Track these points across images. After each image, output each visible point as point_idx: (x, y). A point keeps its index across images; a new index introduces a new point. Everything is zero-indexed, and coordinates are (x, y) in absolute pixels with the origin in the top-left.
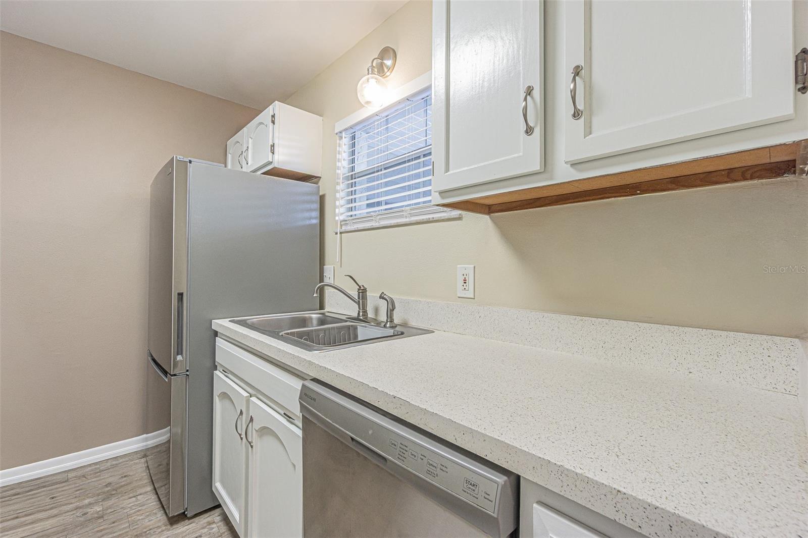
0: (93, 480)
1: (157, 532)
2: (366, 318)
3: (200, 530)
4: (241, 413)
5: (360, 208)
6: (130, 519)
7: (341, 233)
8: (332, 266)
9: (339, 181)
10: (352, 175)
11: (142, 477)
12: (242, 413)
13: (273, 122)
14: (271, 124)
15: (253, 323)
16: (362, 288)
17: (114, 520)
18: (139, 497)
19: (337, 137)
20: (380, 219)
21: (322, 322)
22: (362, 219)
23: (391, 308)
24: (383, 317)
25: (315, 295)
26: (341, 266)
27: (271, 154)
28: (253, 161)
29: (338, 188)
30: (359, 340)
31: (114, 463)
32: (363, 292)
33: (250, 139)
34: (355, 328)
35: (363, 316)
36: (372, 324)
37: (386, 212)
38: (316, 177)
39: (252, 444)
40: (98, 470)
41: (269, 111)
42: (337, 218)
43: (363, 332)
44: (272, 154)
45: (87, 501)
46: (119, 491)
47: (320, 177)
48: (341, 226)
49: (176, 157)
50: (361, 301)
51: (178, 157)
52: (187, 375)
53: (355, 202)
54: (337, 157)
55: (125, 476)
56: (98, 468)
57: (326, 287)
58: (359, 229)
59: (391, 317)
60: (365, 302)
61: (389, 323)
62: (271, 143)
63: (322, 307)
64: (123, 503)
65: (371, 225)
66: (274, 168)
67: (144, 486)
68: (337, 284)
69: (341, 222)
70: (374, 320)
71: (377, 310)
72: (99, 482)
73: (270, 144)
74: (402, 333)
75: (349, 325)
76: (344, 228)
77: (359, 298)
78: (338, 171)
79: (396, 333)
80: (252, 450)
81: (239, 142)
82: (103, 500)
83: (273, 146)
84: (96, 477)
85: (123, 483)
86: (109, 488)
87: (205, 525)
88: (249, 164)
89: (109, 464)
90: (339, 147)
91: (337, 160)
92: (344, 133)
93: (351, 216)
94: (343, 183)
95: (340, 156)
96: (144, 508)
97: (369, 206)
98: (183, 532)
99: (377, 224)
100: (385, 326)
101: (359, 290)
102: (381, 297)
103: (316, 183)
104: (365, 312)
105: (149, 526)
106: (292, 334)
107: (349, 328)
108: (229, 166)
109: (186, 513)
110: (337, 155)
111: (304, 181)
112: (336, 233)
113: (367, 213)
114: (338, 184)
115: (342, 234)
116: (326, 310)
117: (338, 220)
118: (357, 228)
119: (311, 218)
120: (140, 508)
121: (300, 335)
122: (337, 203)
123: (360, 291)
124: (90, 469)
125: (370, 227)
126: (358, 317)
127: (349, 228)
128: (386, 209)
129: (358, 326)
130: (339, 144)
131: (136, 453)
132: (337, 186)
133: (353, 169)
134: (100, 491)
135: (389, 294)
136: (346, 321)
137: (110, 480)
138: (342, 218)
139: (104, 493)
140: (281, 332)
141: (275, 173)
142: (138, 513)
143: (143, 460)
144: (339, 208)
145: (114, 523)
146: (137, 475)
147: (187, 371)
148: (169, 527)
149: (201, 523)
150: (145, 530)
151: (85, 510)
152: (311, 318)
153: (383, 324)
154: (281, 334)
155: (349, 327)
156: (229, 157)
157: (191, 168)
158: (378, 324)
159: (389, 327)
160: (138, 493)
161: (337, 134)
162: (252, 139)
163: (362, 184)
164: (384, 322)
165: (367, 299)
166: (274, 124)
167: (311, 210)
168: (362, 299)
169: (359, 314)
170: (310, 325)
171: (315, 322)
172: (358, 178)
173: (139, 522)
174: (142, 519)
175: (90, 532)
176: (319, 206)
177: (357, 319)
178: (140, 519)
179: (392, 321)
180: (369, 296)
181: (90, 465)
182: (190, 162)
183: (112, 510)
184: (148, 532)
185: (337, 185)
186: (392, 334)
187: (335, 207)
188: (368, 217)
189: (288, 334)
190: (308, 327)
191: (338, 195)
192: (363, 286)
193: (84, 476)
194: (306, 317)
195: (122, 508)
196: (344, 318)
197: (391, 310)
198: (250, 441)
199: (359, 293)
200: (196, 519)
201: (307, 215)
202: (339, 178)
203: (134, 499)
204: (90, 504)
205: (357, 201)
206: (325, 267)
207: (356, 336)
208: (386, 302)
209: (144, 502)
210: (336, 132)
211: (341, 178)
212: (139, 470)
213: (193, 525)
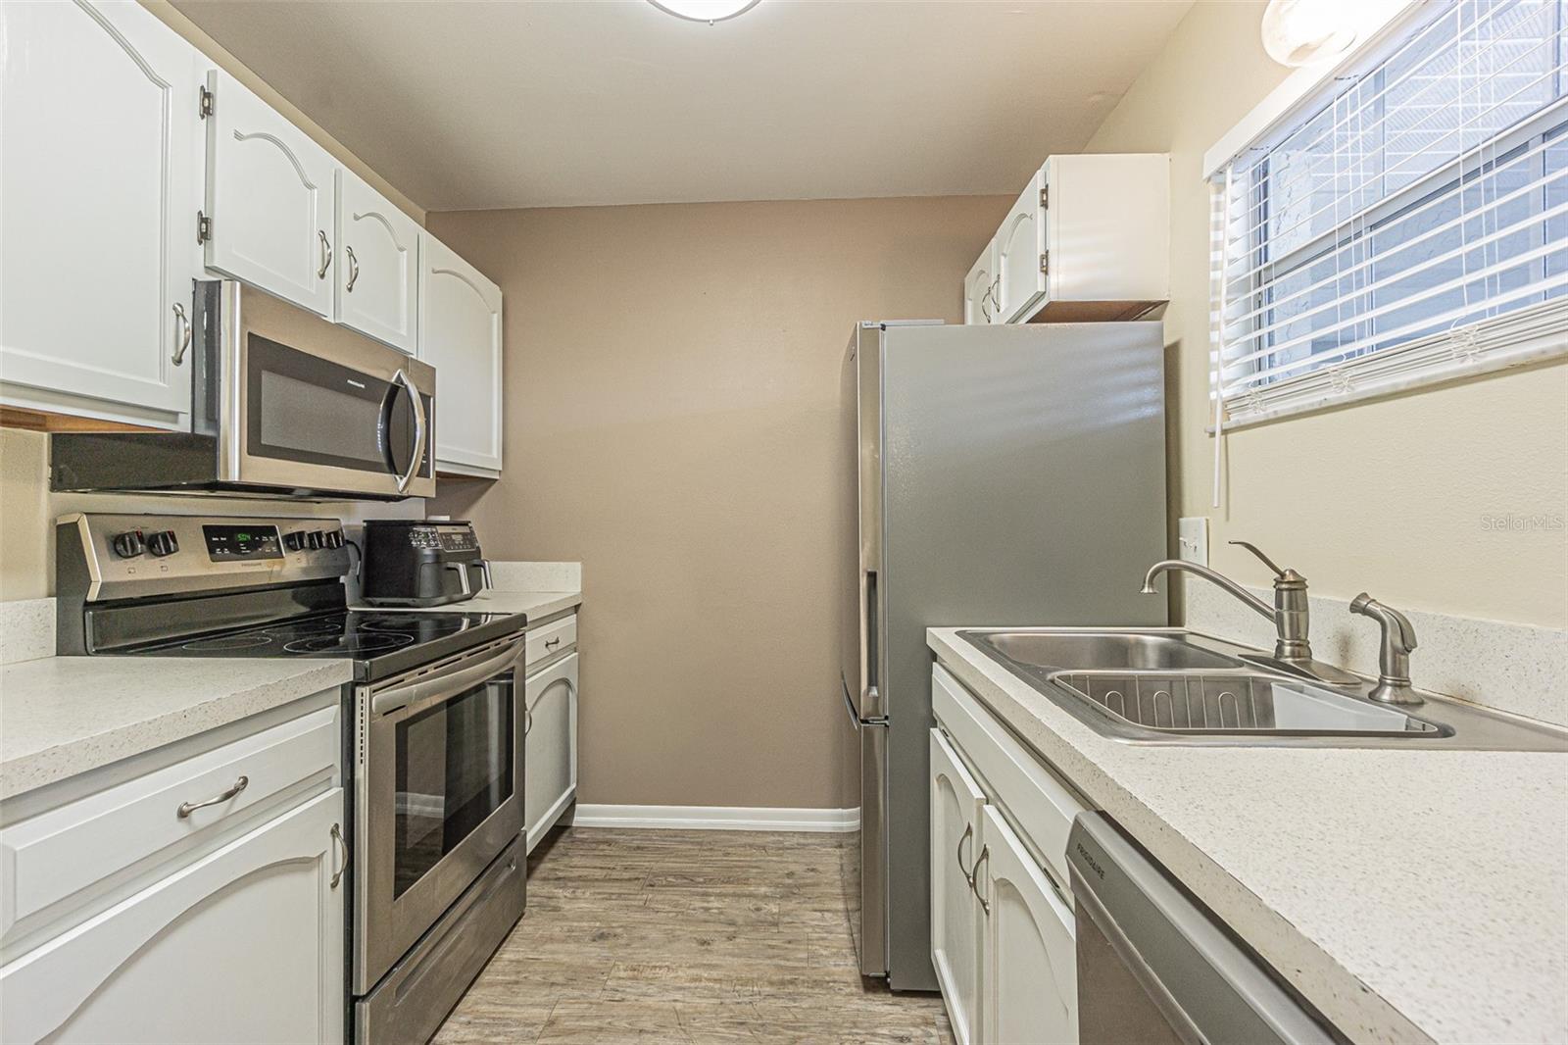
0: (774, 859)
1: (843, 992)
2: (1306, 664)
3: (908, 1025)
4: (969, 831)
5: (1289, 356)
6: (810, 947)
7: (1225, 432)
8: (1204, 519)
9: (1217, 299)
10: (1260, 272)
11: (835, 880)
12: (971, 832)
13: (1045, 204)
14: (1040, 210)
15: (1002, 643)
16: (1291, 578)
17: (791, 938)
18: (827, 915)
19: (1211, 187)
20: (1355, 379)
21: (1173, 657)
22: (1296, 384)
23: (1398, 643)
24: (1367, 666)
25: (1146, 590)
26: (1228, 519)
27: (1041, 276)
28: (1009, 301)
29: (1215, 317)
30: (1278, 727)
31: (802, 841)
32: (1292, 591)
33: (1002, 258)
34: (1266, 688)
35: (1293, 655)
36: (1327, 683)
37: (1377, 354)
38: (1156, 304)
39: (987, 908)
40: (781, 846)
41: (1037, 182)
42: (1213, 395)
43: (1290, 704)
44: (1043, 275)
45: (763, 890)
46: (803, 890)
47: (1166, 302)
48: (1227, 414)
49: (861, 324)
50: (1286, 616)
51: (863, 322)
52: (886, 725)
53: (1270, 344)
54: (1212, 239)
55: (813, 870)
56: (782, 842)
57: (1186, 573)
58: (1281, 415)
59: (1397, 672)
60: (1302, 616)
61: (1389, 689)
62: (1041, 251)
63: (1175, 617)
64: (803, 915)
65: (1319, 399)
66: (1051, 304)
67: (834, 898)
68: (1216, 568)
69: (1225, 404)
70: (1333, 673)
71: (1345, 645)
72: (781, 866)
73: (1039, 255)
74: (1445, 732)
75: (1248, 678)
76: (1235, 419)
77: (1279, 605)
78: (1213, 275)
79: (1417, 726)
80: (988, 919)
81: (984, 272)
82: (781, 897)
83: (1045, 257)
84: (777, 856)
85: (808, 881)
86: (790, 881)
87: (919, 1020)
88: (1002, 310)
89: (795, 840)
90: (1218, 210)
91: (1211, 244)
92: (1229, 171)
93: (1260, 382)
94: (1228, 302)
95: (1221, 233)
96: (831, 937)
97: (1318, 346)
98: (882, 1015)
99: (1344, 393)
100: (1373, 697)
101: (1278, 582)
102: (1355, 608)
103: (1158, 318)
104: (1301, 647)
105: (833, 974)
106: (1079, 681)
107: (1247, 686)
108: (970, 321)
109: (889, 980)
110: (1212, 233)
111: (1127, 320)
112: (1213, 435)
113: (1315, 366)
114: (1215, 306)
115: (1230, 436)
116: (1186, 628)
117: (1216, 400)
118: (1275, 412)
119: (1141, 404)
120: (825, 935)
121: (1099, 687)
122: (1214, 356)
123: (1284, 586)
124: (772, 838)
125: (1317, 407)
126: (1275, 657)
127: (1250, 416)
128: (1379, 346)
129: (1273, 684)
130: (1218, 203)
131: (831, 835)
132: (1212, 313)
133: (1264, 255)
134: (779, 880)
135: (1386, 600)
136: (1240, 664)
137: (793, 867)
138: (1227, 393)
139: (784, 885)
140: (1050, 671)
141: (1056, 313)
142: (821, 942)
143: (838, 851)
144: (1217, 369)
145: (790, 942)
146: (828, 875)
147: (886, 718)
148: (861, 991)
149: (913, 1012)
150: (827, 978)
151: (761, 904)
152: (1141, 645)
153: (1367, 689)
154: (1049, 677)
155: (1245, 682)
156: (969, 305)
157: (885, 339)
158: (1348, 685)
159: (1391, 703)
160: (826, 907)
161: (1209, 179)
162: (1005, 255)
163: (1292, 293)
164: (1372, 682)
165: (1306, 609)
166: (1047, 207)
167: (1141, 385)
168: (1290, 608)
169: (1280, 648)
170: (1140, 663)
171: (1152, 656)
172: (1276, 278)
173: (821, 959)
174: (827, 957)
175: (760, 942)
176: (1163, 373)
177: (1275, 663)
178: (822, 955)
179: (1401, 684)
180: (1313, 599)
181: (773, 833)
182: (883, 327)
183: (790, 920)
184: (831, 984)
185: (1213, 310)
186: (1403, 730)
187: (1209, 367)
188: (1316, 378)
189: (1066, 679)
190: (1134, 667)
191: (1215, 336)
192: (1293, 572)
193: (764, 848)
194: (1128, 640)
195: (803, 923)
196: (1233, 653)
197: (1395, 651)
198: (984, 898)
199: (1279, 591)
200: (905, 1001)
201: (1131, 397)
202: (1216, 293)
203: (819, 914)
204: (766, 896)
205: (1276, 340)
206: (1182, 520)
207: (1268, 713)
208: (1378, 623)
209: (831, 925)
210: (1206, 175)
211: (1224, 291)
212: (832, 865)
213: (897, 1009)
